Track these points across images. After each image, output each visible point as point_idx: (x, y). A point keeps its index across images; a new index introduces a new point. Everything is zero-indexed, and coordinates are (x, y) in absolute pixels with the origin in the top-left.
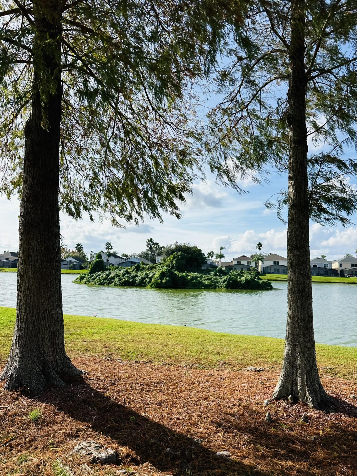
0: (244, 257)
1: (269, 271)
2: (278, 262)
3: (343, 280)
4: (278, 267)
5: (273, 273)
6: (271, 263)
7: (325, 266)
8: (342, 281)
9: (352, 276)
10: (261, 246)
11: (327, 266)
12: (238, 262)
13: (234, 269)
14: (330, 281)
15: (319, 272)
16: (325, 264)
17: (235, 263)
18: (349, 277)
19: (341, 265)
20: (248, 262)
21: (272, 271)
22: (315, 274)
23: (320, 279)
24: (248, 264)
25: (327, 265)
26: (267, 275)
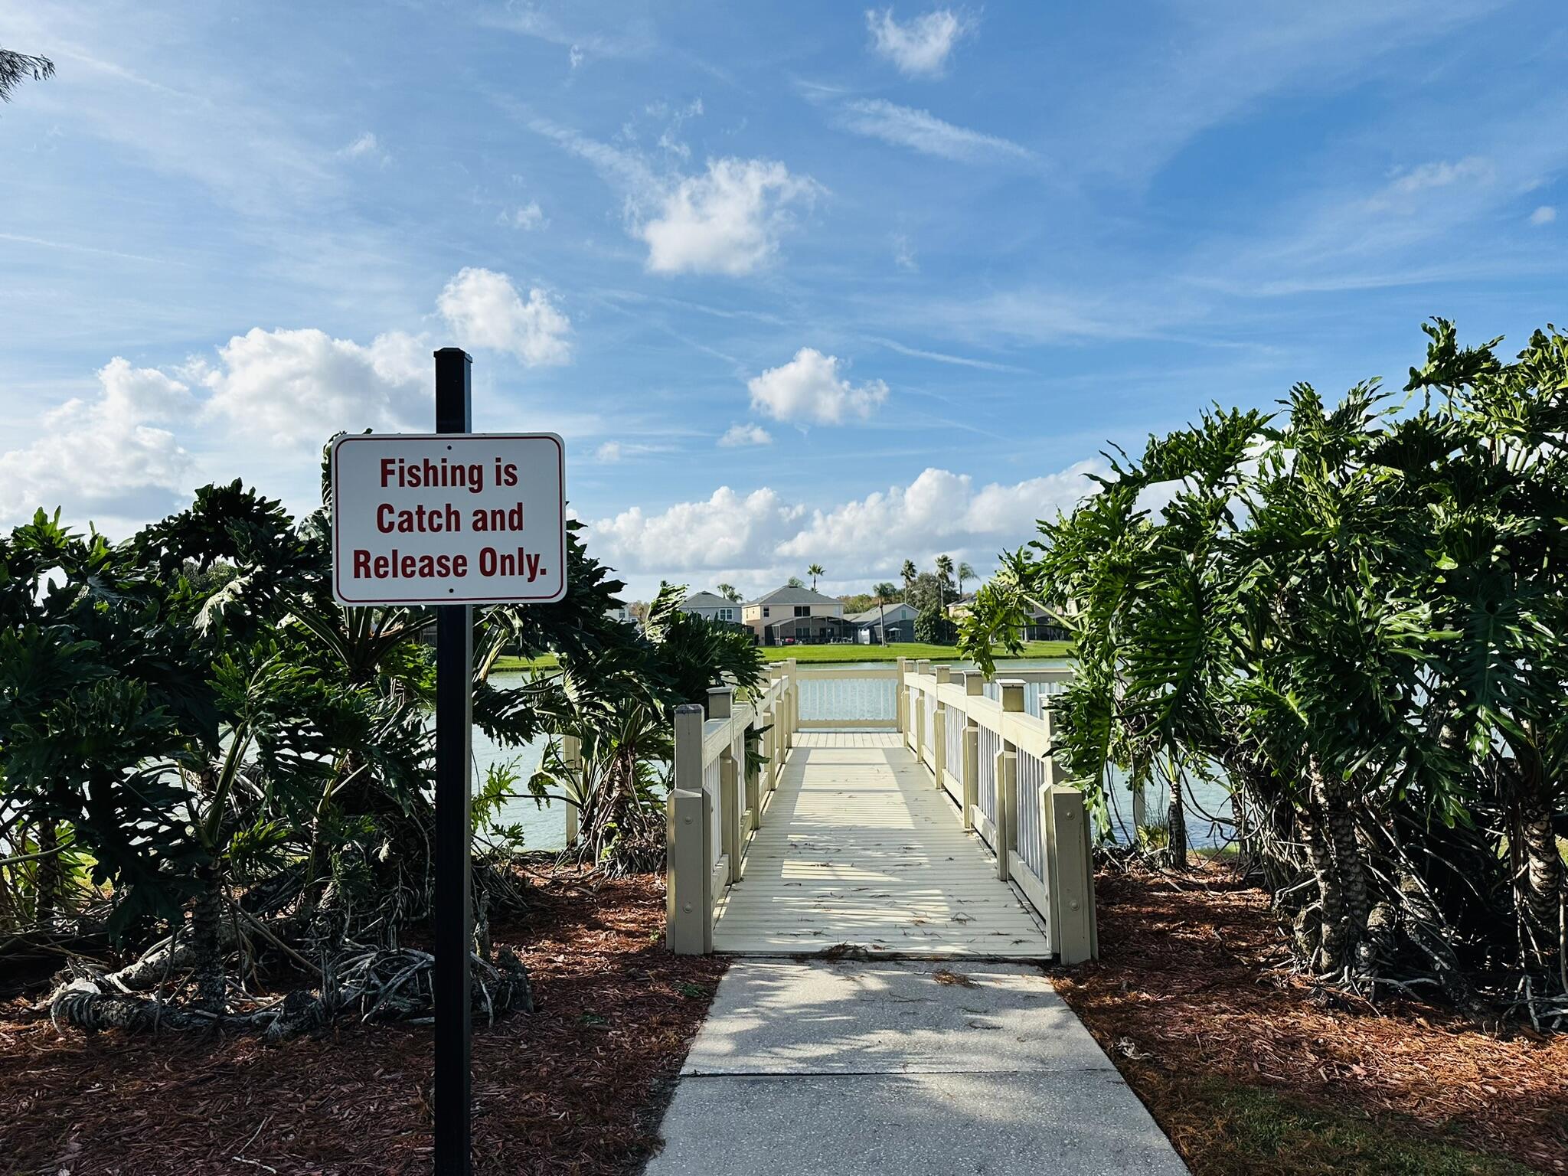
7: (718, 616)
9: (793, 643)
11: (730, 617)
16: (723, 612)
18: (785, 644)
19: (766, 613)
25: (729, 611)
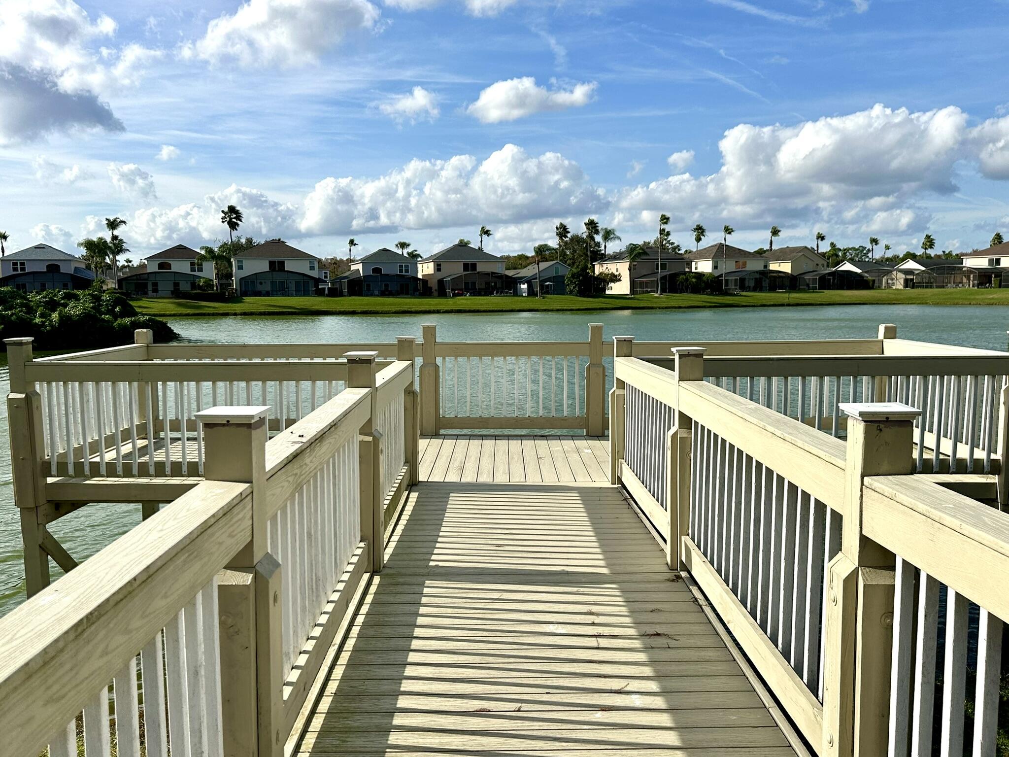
0: (180, 251)
1: (260, 288)
2: (282, 264)
3: (437, 304)
4: (278, 277)
5: (267, 294)
6: (262, 266)
7: (401, 271)
8: (432, 308)
9: (461, 295)
10: (239, 217)
11: (407, 271)
12: (161, 266)
13: (150, 287)
14: (405, 308)
15: (386, 285)
16: (401, 266)
17: (153, 268)
18: (455, 295)
19: (438, 268)
20: (192, 264)
21: (267, 287)
22: (376, 292)
23: (383, 304)
24: (193, 270)
25: (407, 266)
26: (247, 299)
